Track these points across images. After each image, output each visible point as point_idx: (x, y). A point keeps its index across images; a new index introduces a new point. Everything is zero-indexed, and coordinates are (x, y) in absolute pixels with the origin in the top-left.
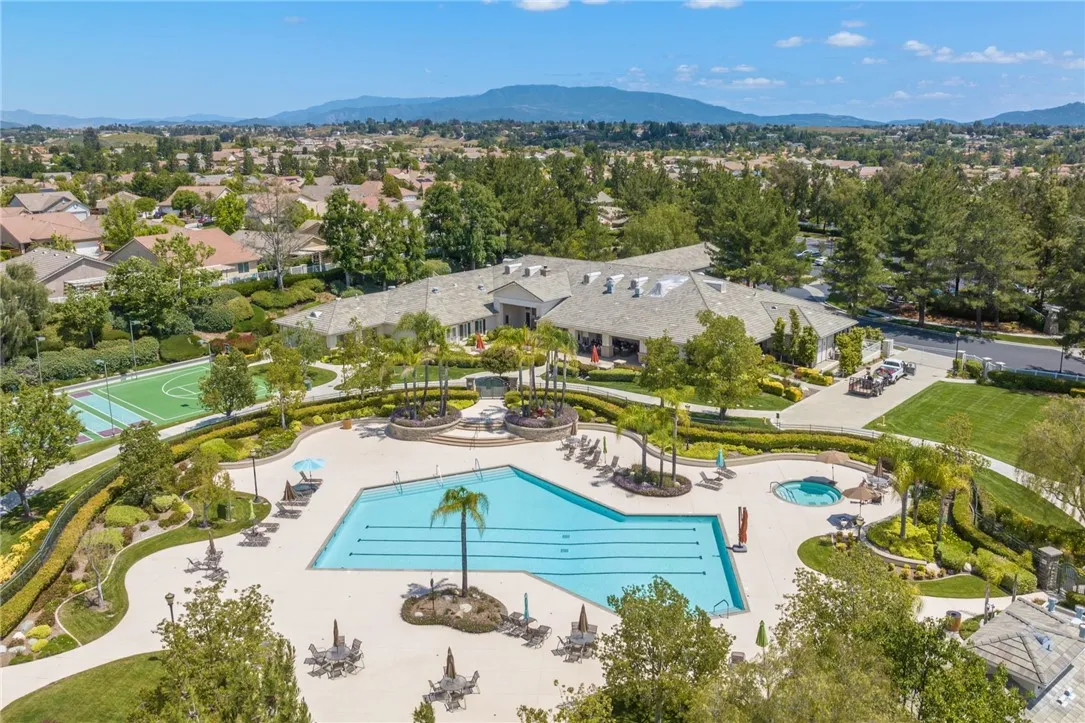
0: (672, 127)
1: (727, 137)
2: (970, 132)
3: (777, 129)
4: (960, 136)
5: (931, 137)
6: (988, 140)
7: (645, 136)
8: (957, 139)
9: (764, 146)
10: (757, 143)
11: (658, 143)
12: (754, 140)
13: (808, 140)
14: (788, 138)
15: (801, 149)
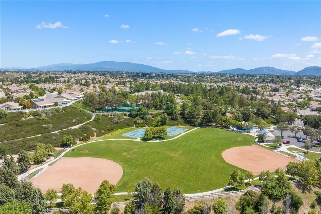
0: (147, 74)
1: (159, 76)
2: (209, 76)
3: (170, 75)
4: (207, 76)
5: (202, 77)
6: (213, 77)
7: (141, 76)
8: (206, 77)
9: (167, 78)
10: (166, 78)
11: (145, 77)
12: (165, 77)
13: (177, 77)
14: (173, 77)
15: (175, 79)
